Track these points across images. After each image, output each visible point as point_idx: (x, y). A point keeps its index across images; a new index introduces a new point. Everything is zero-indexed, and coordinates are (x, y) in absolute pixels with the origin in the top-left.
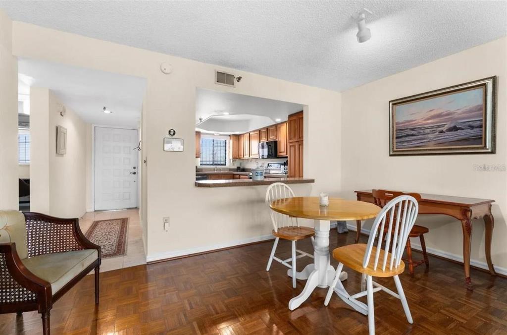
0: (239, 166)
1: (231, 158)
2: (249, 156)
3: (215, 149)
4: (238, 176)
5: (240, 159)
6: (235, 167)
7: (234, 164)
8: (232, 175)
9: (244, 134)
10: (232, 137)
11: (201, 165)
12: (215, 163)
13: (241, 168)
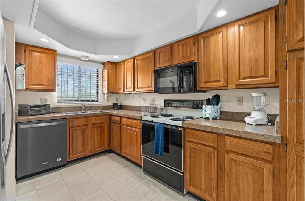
0: (115, 102)
1: (105, 91)
2: (134, 90)
3: (83, 80)
4: (118, 118)
5: (117, 93)
6: (111, 103)
7: (108, 100)
8: (108, 116)
9: (124, 61)
10: (107, 66)
11: (58, 101)
12: (82, 99)
13: (119, 104)
